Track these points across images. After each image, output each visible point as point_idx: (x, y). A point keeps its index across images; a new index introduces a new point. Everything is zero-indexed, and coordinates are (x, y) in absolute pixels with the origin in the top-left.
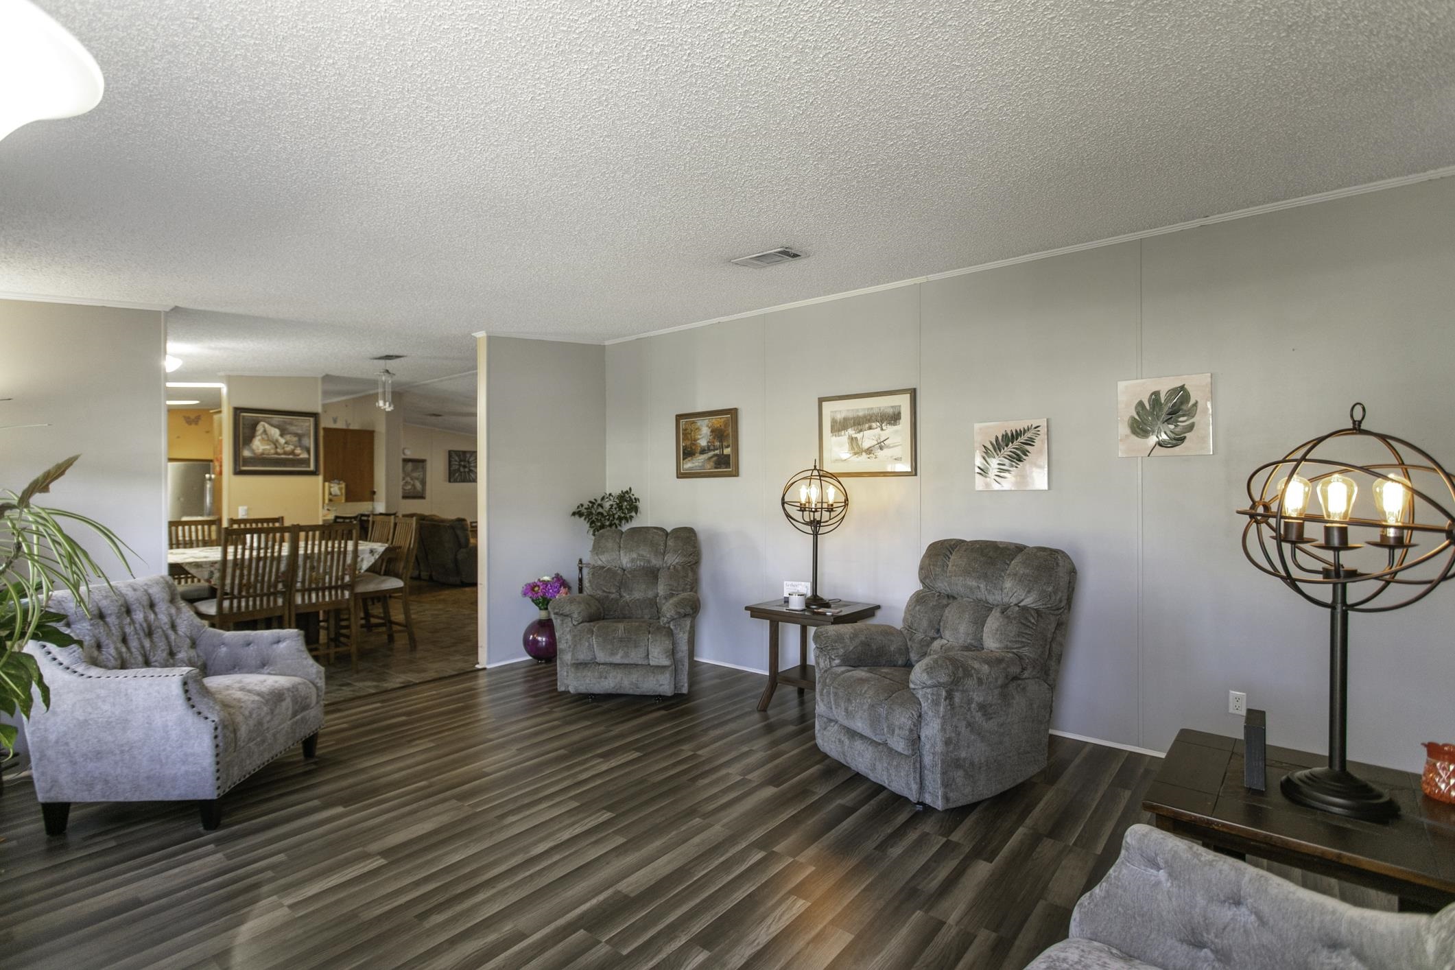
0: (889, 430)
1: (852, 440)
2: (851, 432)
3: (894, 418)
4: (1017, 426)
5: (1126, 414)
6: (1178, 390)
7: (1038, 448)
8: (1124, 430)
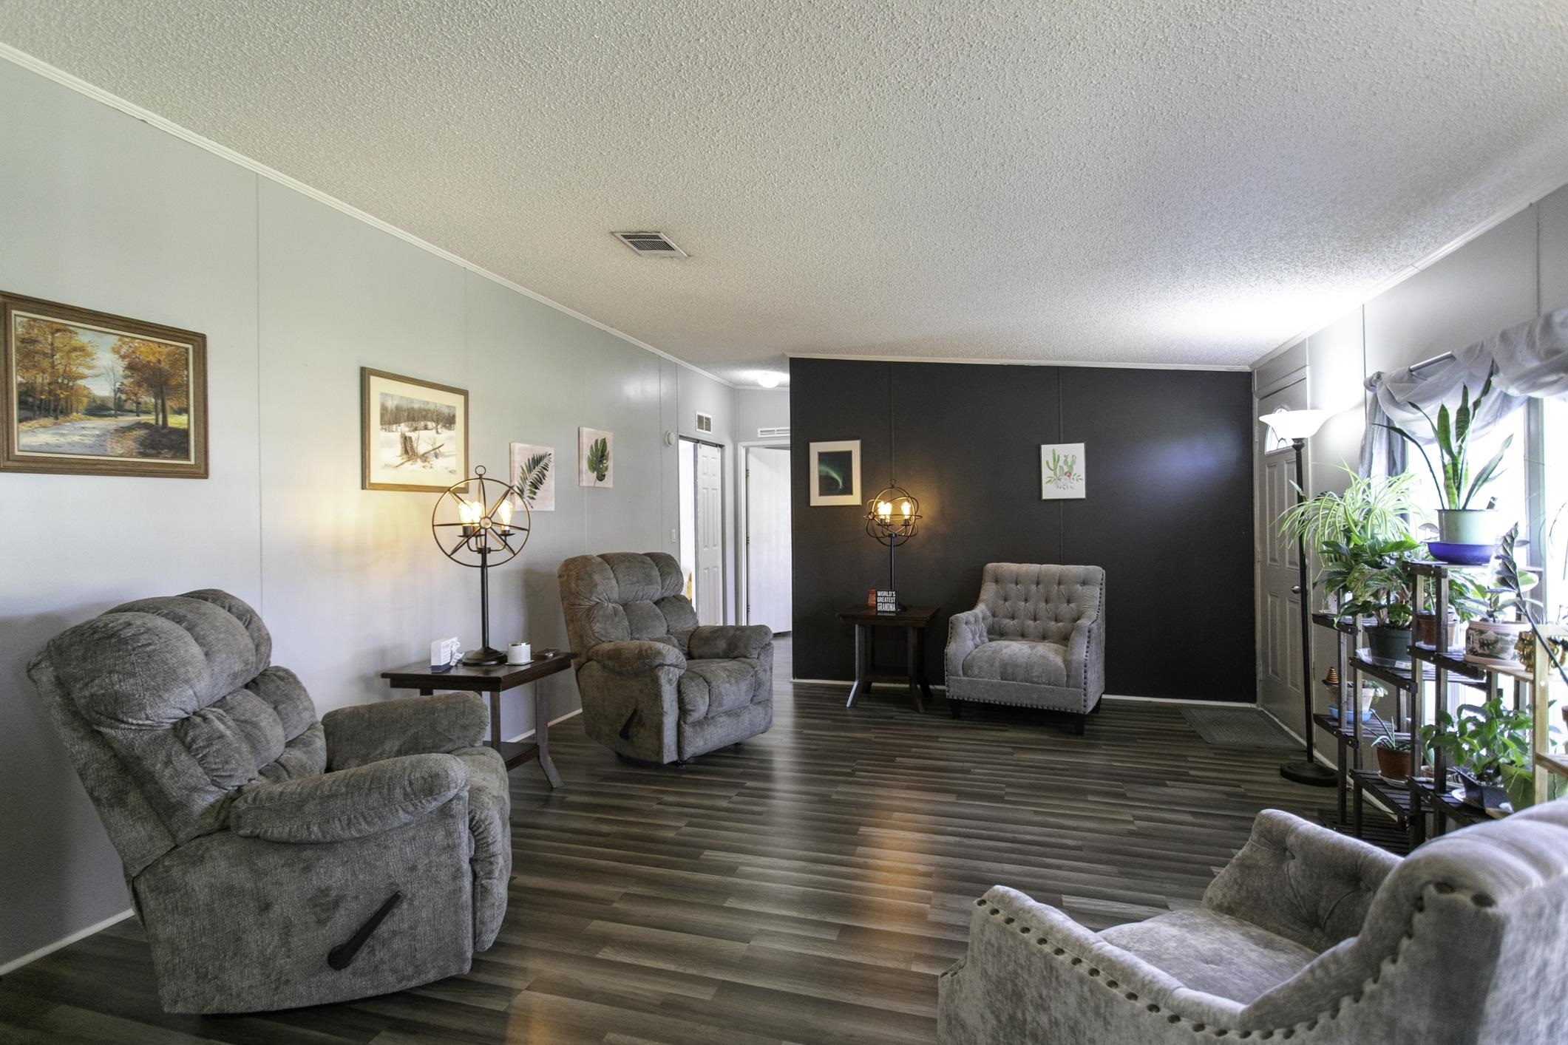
0: (445, 434)
2: (404, 428)
3: (449, 421)
4: (540, 451)
5: (586, 453)
6: (604, 441)
7: (550, 474)
8: (585, 465)
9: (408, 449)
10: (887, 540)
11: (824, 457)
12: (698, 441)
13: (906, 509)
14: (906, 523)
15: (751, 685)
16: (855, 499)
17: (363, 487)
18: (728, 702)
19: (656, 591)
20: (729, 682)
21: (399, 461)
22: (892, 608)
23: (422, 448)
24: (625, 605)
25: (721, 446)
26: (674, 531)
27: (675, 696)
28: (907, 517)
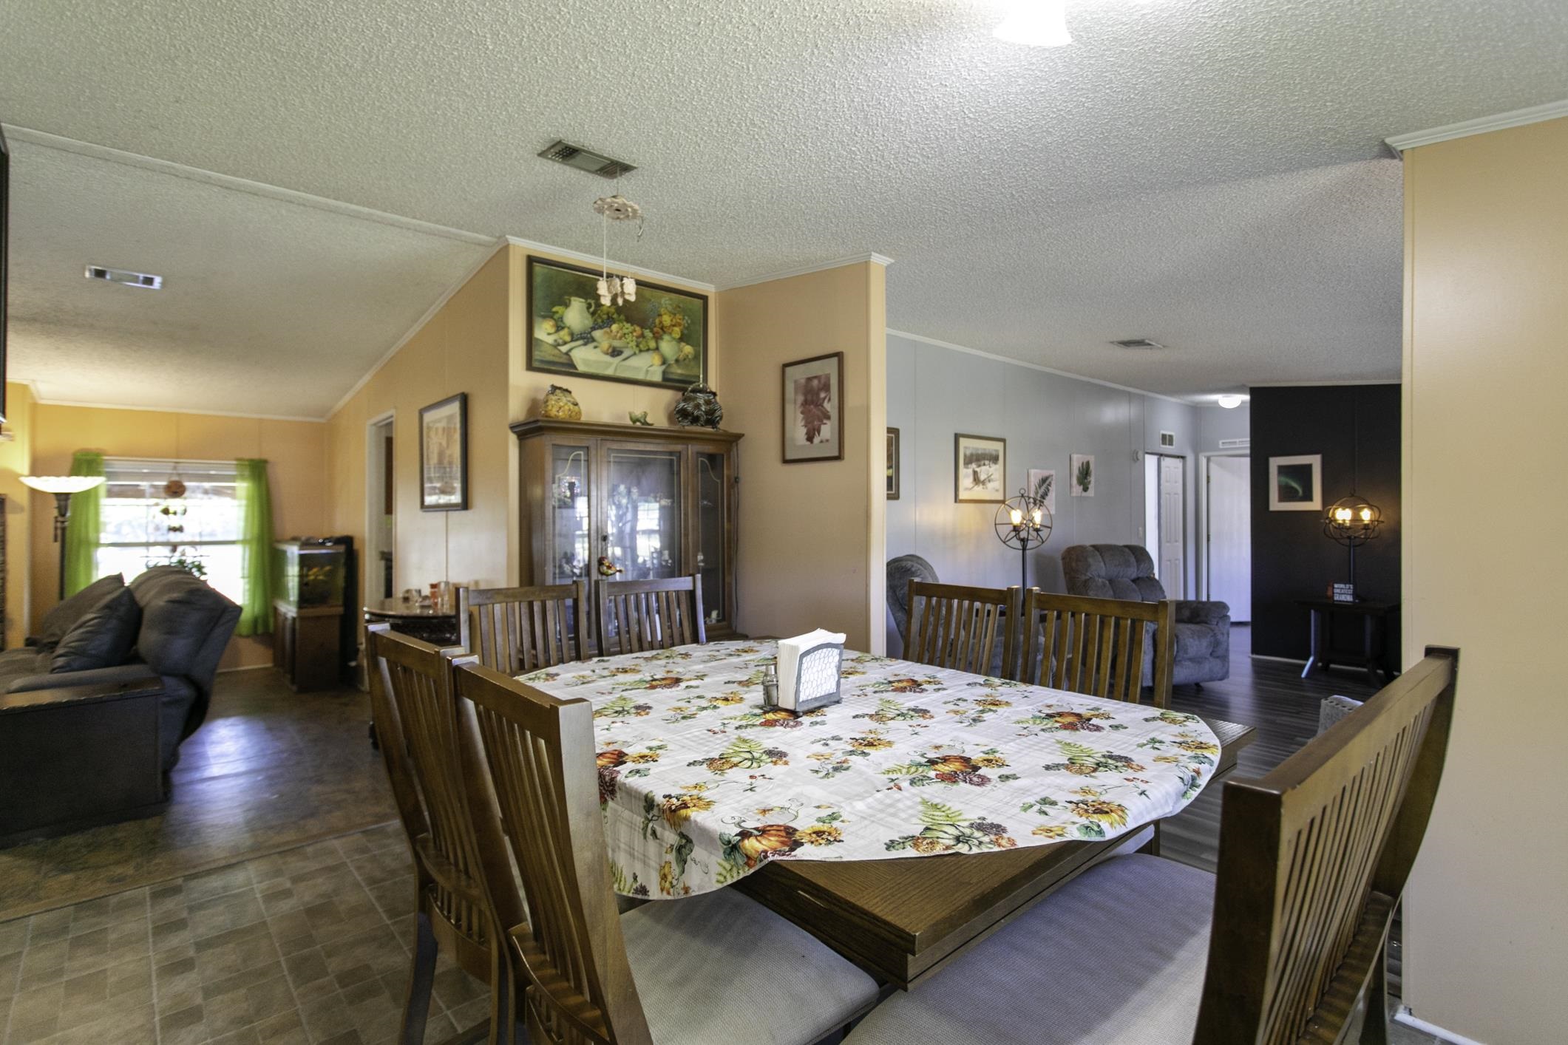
0: (994, 467)
1: (975, 473)
2: (974, 466)
3: (995, 459)
4: (1046, 473)
5: (1076, 472)
6: (1088, 463)
7: (1052, 488)
8: (1075, 481)
9: (976, 480)
10: (1344, 540)
11: (1283, 470)
12: (1161, 455)
13: (1366, 515)
14: (1366, 527)
15: (1211, 642)
16: (1316, 504)
17: (956, 501)
18: (1192, 652)
19: (1133, 572)
20: (1193, 638)
21: (971, 485)
22: (1350, 598)
23: (982, 477)
24: (1111, 581)
25: (1183, 457)
26: (1140, 529)
27: (1151, 642)
28: (1366, 522)
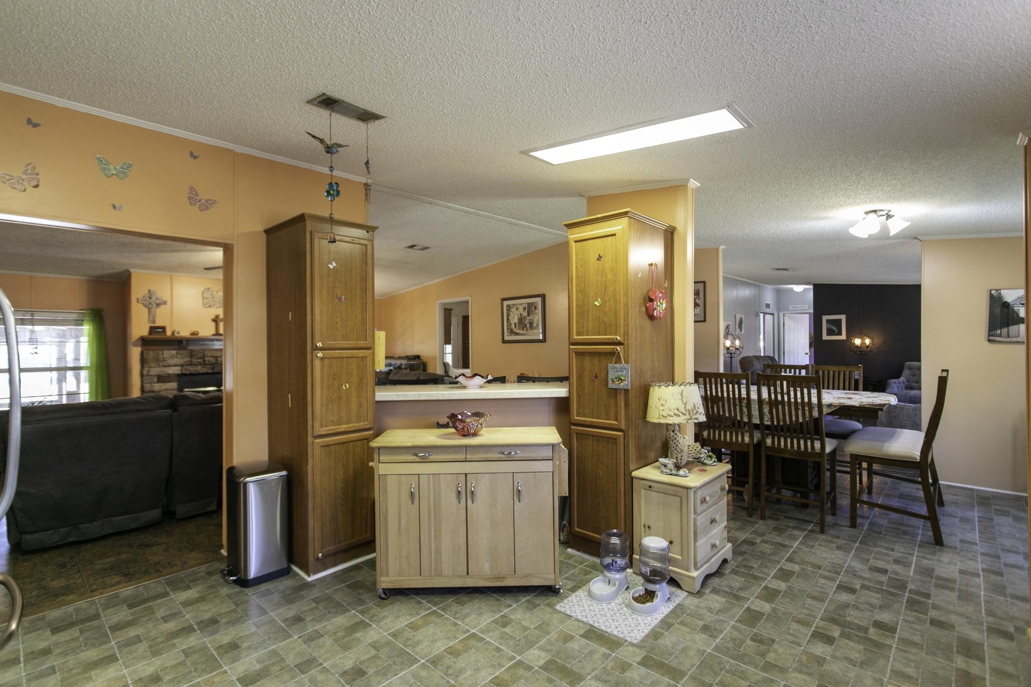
4: (727, 323)
5: (737, 322)
6: (741, 318)
8: (737, 327)
10: (859, 353)
11: (828, 321)
12: (765, 313)
13: (868, 341)
16: (843, 337)
28: (868, 344)
